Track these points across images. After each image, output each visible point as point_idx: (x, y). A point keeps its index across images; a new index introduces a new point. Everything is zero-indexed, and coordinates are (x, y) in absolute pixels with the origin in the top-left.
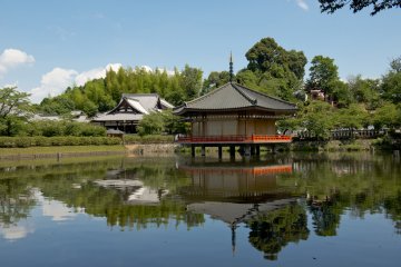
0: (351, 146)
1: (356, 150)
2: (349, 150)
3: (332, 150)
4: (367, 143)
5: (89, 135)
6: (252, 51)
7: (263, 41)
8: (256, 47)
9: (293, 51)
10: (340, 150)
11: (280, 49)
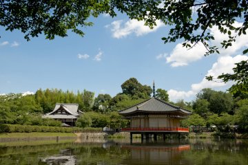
0: (201, 135)
1: (205, 138)
2: (201, 138)
3: (192, 138)
4: (209, 134)
5: (54, 126)
6: (125, 84)
7: (131, 79)
8: (128, 82)
9: (145, 86)
10: (197, 138)
11: (139, 84)
